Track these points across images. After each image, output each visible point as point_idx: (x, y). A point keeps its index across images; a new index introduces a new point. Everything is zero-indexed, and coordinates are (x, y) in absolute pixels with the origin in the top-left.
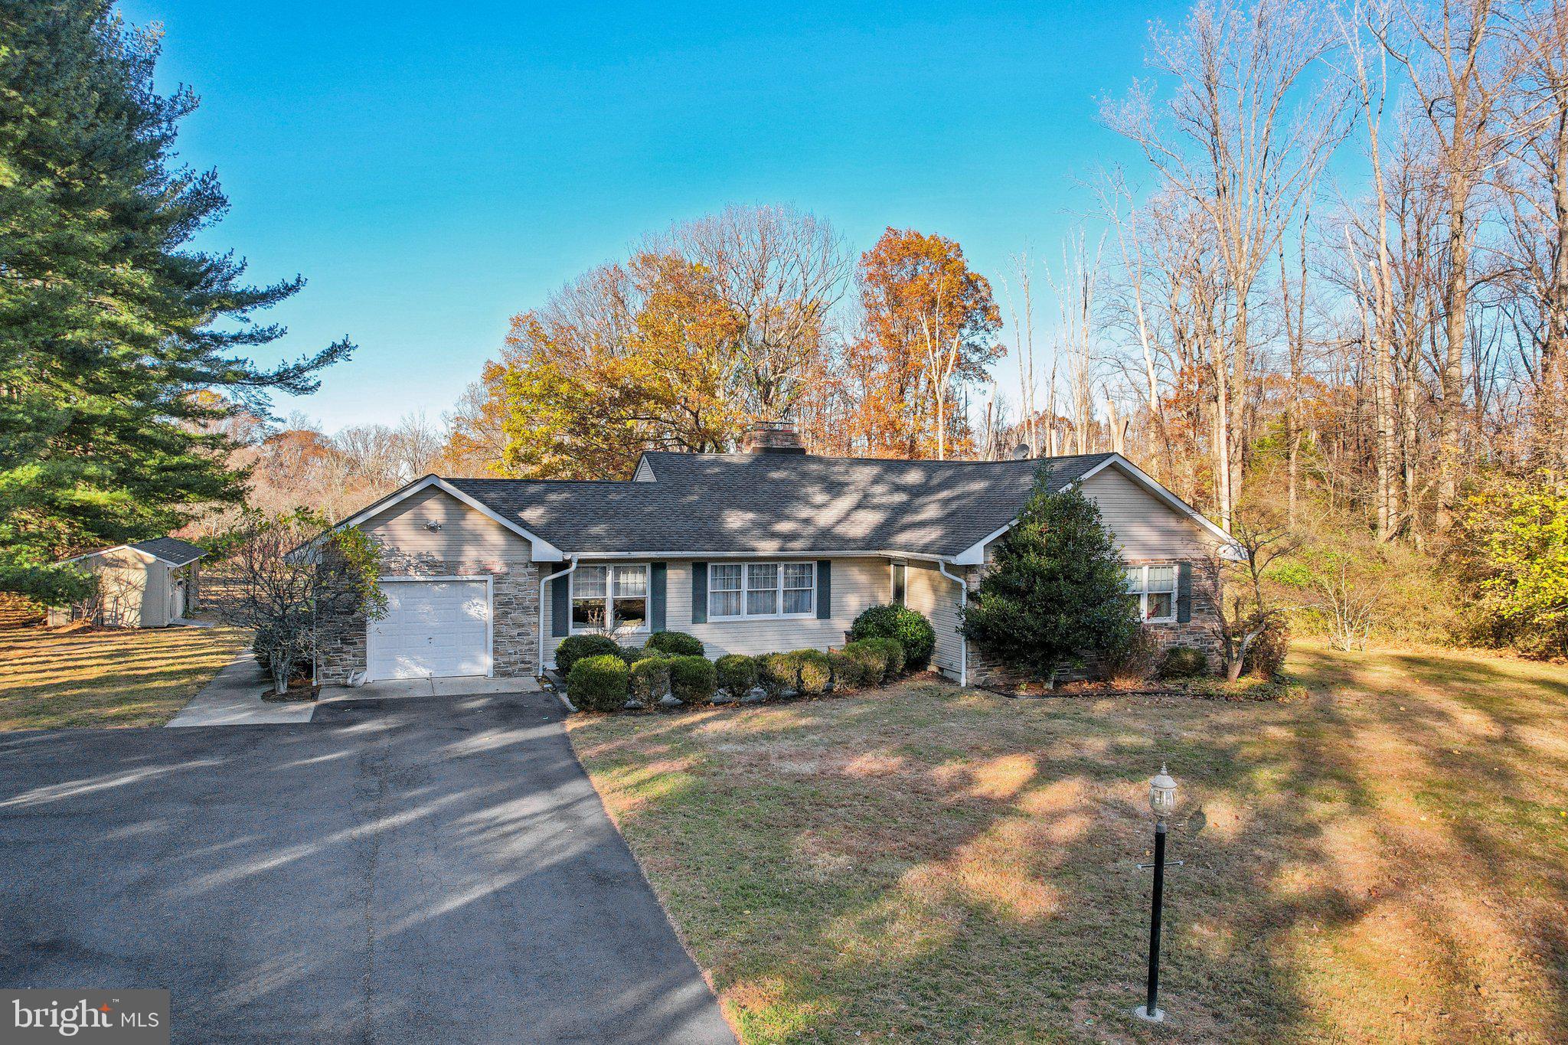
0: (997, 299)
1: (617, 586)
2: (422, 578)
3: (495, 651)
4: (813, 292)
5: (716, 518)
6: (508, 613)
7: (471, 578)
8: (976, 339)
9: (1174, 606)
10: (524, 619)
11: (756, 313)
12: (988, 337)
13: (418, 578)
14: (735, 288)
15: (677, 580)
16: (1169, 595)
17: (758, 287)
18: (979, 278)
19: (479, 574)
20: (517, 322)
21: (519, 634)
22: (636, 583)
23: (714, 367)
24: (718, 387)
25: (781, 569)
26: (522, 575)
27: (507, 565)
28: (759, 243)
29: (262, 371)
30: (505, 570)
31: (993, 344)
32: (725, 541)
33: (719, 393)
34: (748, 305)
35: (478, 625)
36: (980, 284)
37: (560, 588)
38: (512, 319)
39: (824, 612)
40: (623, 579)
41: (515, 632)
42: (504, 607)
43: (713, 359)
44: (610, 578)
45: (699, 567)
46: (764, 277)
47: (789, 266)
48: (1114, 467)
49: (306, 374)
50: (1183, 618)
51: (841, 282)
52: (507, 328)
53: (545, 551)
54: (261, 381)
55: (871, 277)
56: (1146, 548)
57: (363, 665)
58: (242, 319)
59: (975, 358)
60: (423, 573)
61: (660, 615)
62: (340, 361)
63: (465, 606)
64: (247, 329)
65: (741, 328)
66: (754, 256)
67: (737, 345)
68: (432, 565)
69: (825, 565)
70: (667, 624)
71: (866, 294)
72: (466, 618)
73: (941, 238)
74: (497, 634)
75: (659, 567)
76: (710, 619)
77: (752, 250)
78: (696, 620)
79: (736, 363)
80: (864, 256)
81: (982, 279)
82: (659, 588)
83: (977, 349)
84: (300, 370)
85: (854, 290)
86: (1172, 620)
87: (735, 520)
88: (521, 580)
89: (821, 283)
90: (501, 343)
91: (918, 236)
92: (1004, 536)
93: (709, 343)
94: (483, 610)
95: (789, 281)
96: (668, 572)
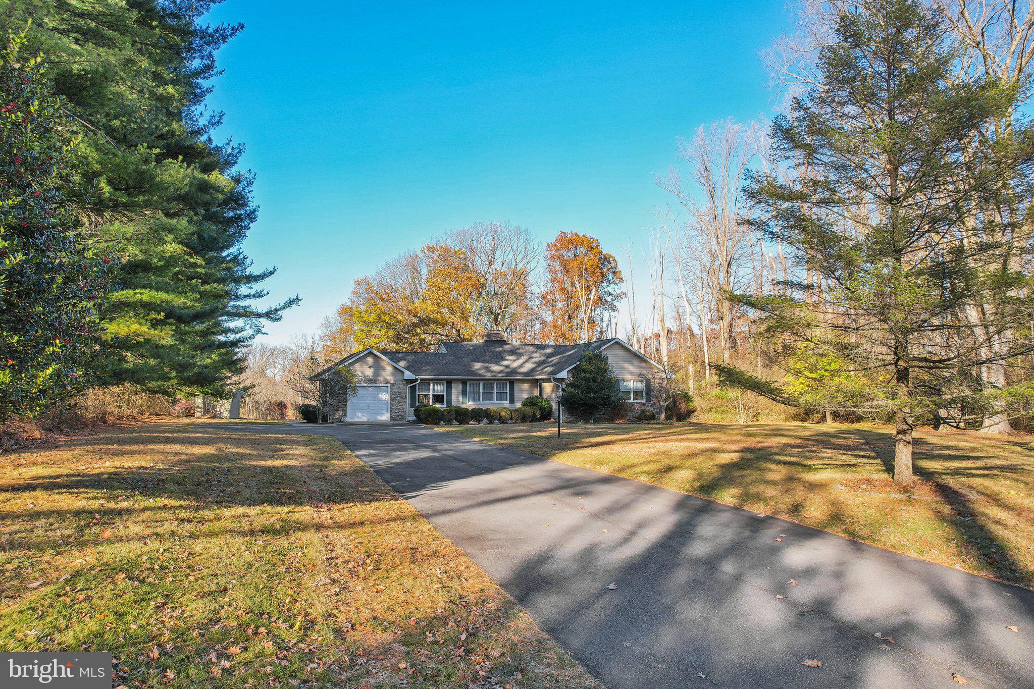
0: (620, 267)
1: (434, 389)
2: (366, 385)
3: (391, 411)
4: (520, 266)
5: (470, 366)
6: (395, 398)
7: (382, 385)
8: (610, 289)
9: (644, 395)
10: (401, 400)
11: (490, 277)
12: (616, 287)
13: (364, 385)
14: (480, 264)
15: (456, 386)
16: (642, 392)
17: (491, 263)
18: (610, 256)
19: (385, 383)
20: (358, 283)
22: (440, 389)
23: (468, 306)
24: (470, 316)
25: (495, 385)
26: (401, 384)
27: (395, 380)
28: (491, 241)
29: (260, 311)
30: (394, 382)
31: (619, 291)
32: (474, 373)
33: (471, 320)
34: (486, 273)
35: (385, 403)
36: (611, 259)
37: (413, 389)
38: (355, 282)
39: (512, 401)
40: (436, 387)
41: (398, 405)
42: (394, 396)
43: (467, 302)
44: (431, 387)
45: (464, 382)
46: (494, 258)
47: (507, 253)
48: (617, 343)
49: (279, 313)
50: (648, 400)
51: (536, 260)
52: (352, 286)
53: (408, 375)
54: (259, 316)
55: (552, 257)
56: (631, 373)
57: (345, 415)
58: (249, 287)
59: (609, 299)
60: (366, 383)
61: (449, 400)
62: (294, 306)
63: (380, 395)
64: (253, 292)
65: (482, 286)
66: (489, 248)
67: (480, 294)
68: (369, 380)
69: (512, 383)
70: (452, 403)
71: (549, 265)
72: (380, 400)
73: (589, 237)
74: (392, 405)
75: (449, 383)
76: (468, 403)
77: (488, 245)
78: (463, 403)
79: (480, 303)
80: (548, 245)
81: (612, 257)
82: (449, 390)
83: (610, 294)
84: (277, 310)
85: (543, 263)
86: (644, 401)
87: (477, 366)
88: (400, 386)
89: (525, 261)
90: (349, 294)
91: (576, 235)
92: (575, 368)
93: (465, 294)
94: (385, 397)
95: (507, 261)
96: (453, 384)
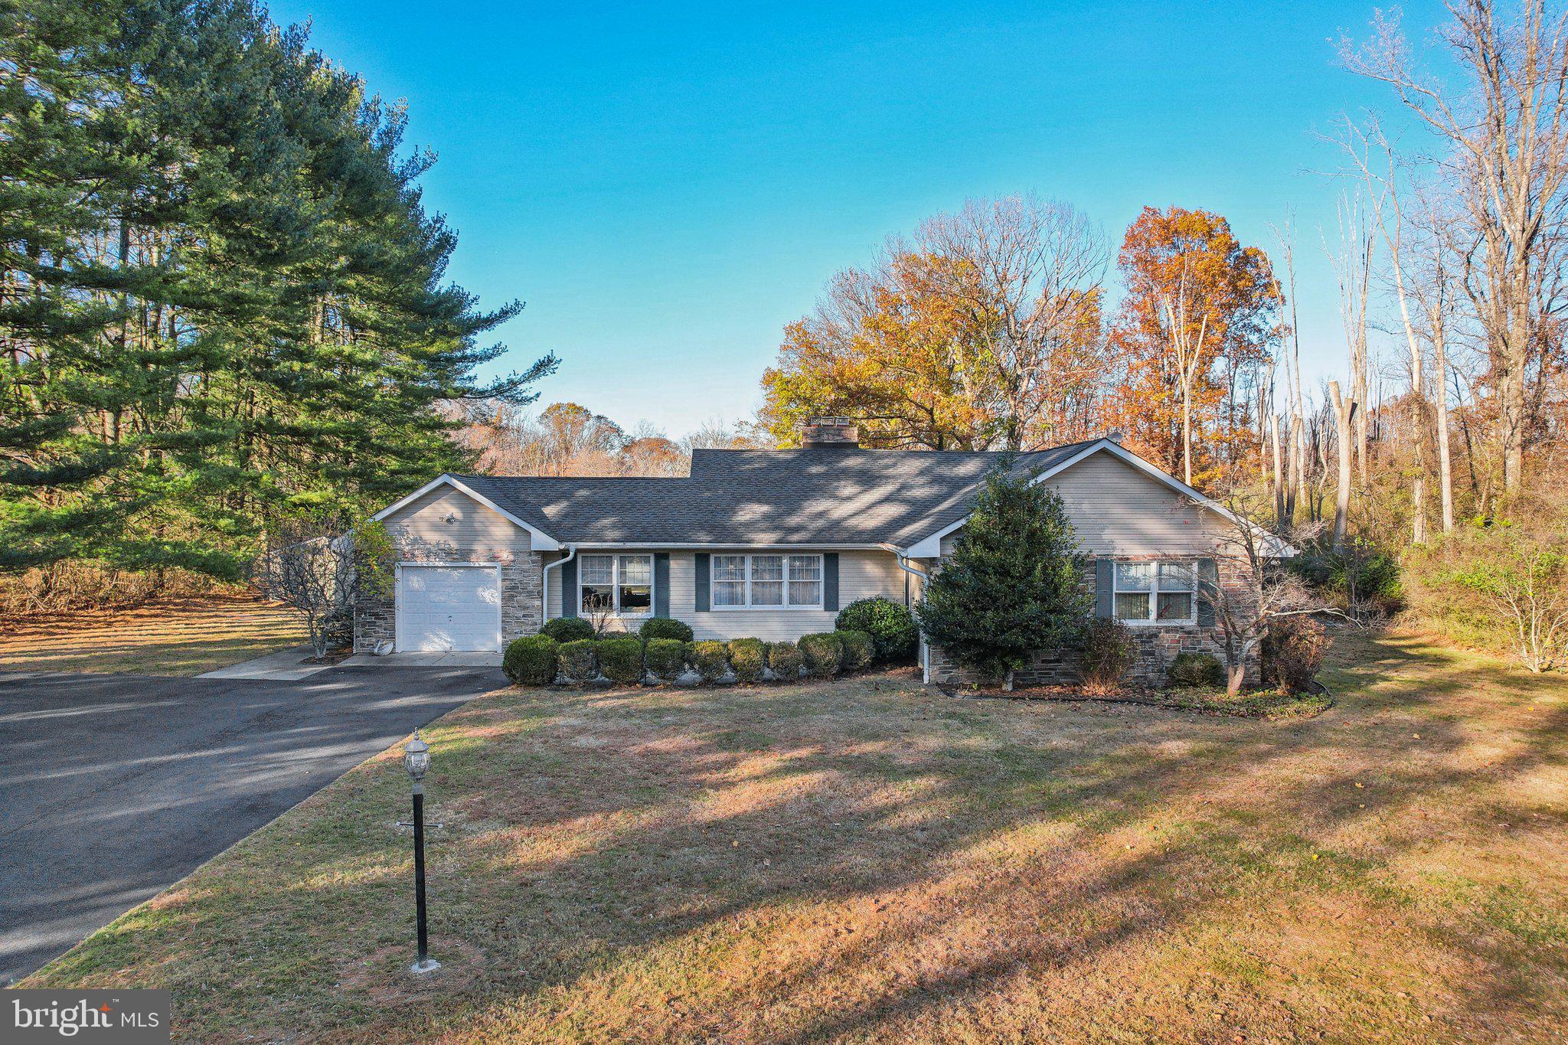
0: (1278, 275)
1: (623, 574)
2: (441, 564)
3: (504, 630)
6: (513, 596)
7: (482, 564)
8: (1256, 319)
9: (1193, 607)
10: (529, 602)
12: (1269, 315)
13: (437, 564)
15: (681, 571)
16: (1186, 596)
18: (1257, 253)
19: (489, 561)
21: (524, 616)
22: (640, 574)
25: (785, 561)
26: (528, 563)
27: (515, 553)
29: (483, 386)
30: (511, 557)
32: (732, 533)
35: (489, 607)
36: (1259, 259)
37: (568, 573)
40: (628, 568)
41: (520, 614)
42: (510, 591)
44: (615, 568)
45: (702, 558)
49: (519, 388)
50: (1205, 623)
53: (543, 541)
54: (482, 394)
56: (1152, 542)
57: (393, 637)
60: (441, 559)
61: (663, 604)
63: (480, 589)
68: (449, 553)
69: (832, 558)
70: (671, 611)
72: (480, 602)
74: (505, 615)
75: (662, 558)
76: (713, 607)
78: (698, 609)
82: (662, 577)
83: (1256, 330)
86: (1191, 623)
87: (748, 513)
88: (526, 567)
91: (1180, 212)
94: (492, 596)
96: (671, 562)
